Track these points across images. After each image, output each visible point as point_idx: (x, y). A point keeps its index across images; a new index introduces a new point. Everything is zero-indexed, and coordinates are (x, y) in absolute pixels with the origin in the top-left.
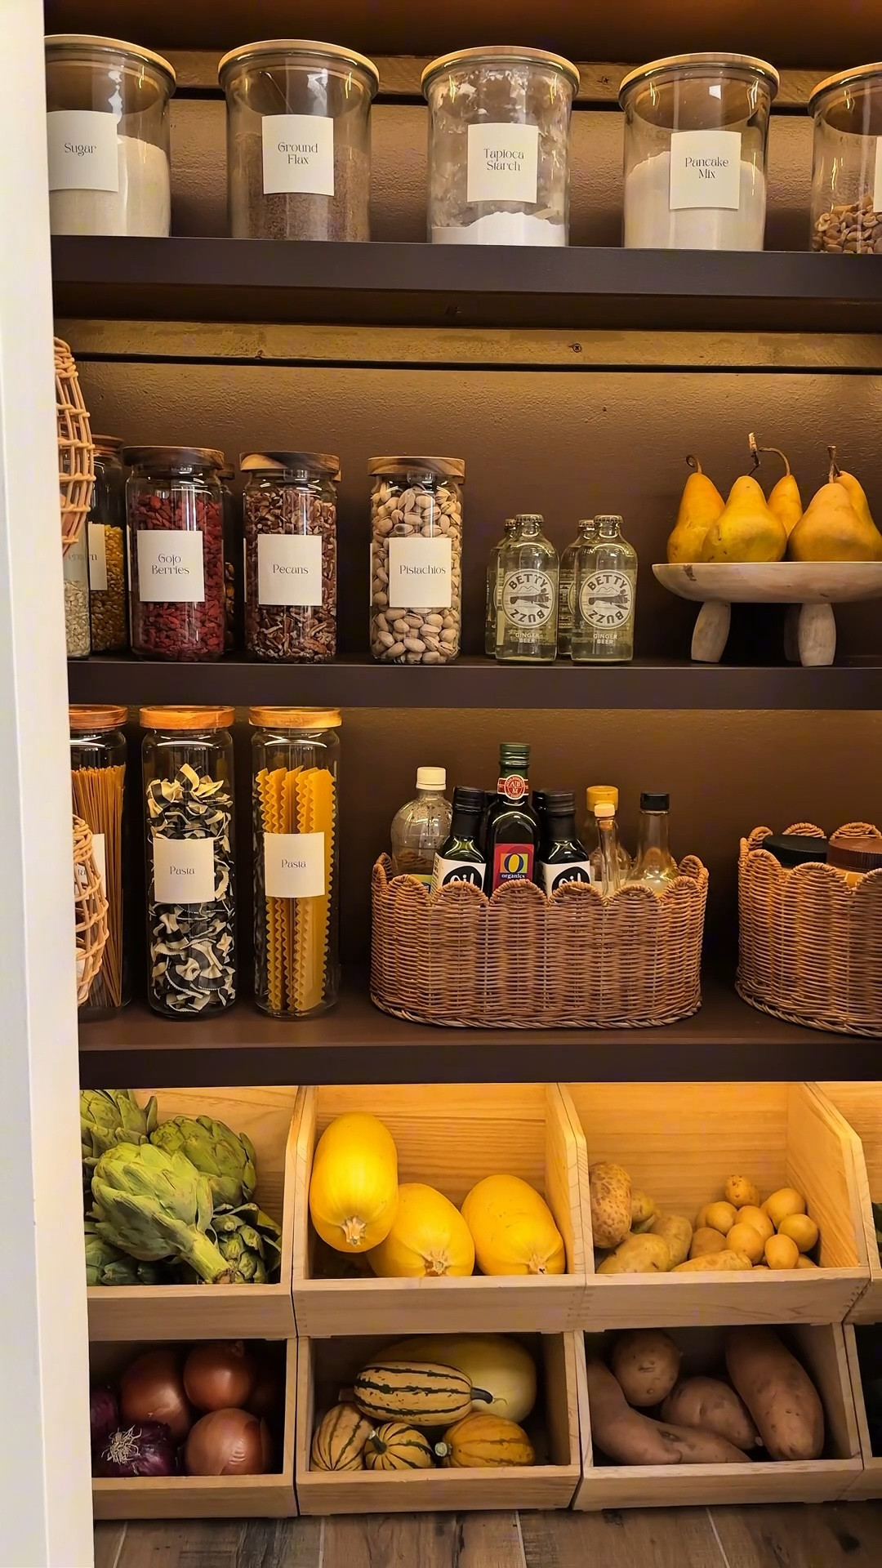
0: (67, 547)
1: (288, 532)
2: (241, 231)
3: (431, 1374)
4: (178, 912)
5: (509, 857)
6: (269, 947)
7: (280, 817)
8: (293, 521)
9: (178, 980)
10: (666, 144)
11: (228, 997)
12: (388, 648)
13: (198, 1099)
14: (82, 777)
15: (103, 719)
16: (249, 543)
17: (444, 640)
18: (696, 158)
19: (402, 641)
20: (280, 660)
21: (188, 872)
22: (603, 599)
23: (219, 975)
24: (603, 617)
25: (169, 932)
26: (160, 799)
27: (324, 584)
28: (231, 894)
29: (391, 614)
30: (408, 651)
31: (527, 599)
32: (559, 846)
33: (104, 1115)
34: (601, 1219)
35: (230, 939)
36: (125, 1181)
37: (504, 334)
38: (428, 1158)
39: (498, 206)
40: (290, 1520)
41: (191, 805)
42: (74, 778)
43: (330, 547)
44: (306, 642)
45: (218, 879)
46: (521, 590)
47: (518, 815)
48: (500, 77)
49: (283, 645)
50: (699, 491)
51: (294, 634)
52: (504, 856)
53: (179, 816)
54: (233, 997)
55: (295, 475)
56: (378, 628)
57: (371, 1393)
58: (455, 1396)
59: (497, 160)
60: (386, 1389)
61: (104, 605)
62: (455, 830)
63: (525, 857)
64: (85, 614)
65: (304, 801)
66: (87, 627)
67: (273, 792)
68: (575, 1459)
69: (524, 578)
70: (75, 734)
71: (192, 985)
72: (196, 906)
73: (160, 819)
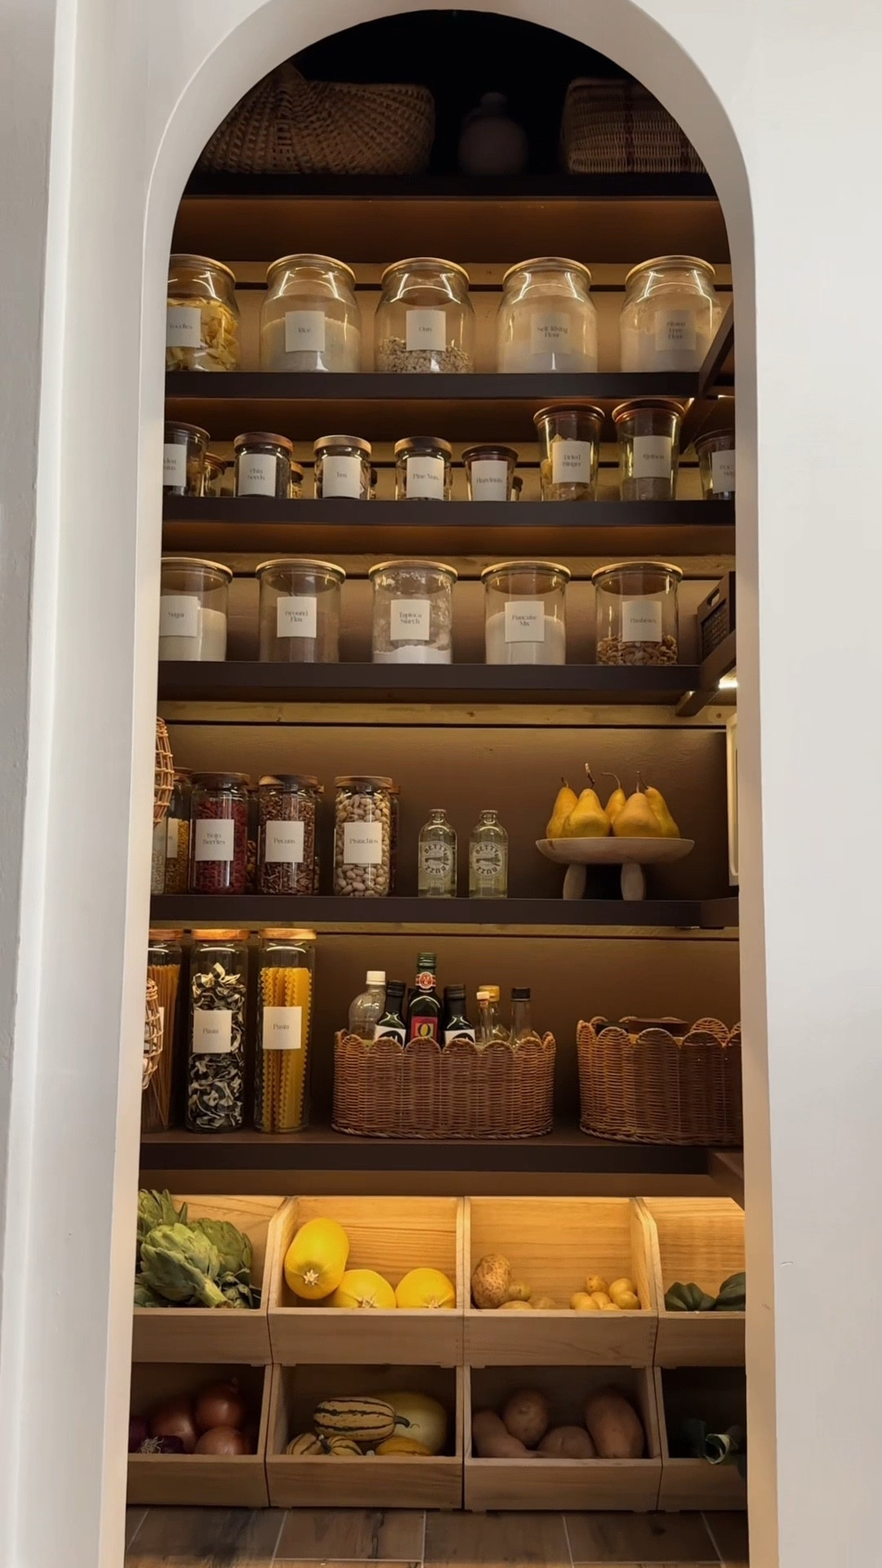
0: (156, 824)
1: (284, 819)
2: (264, 658)
3: (366, 1403)
4: (207, 1059)
5: (421, 1026)
6: (264, 1091)
7: (274, 997)
8: (287, 813)
9: (204, 1106)
10: (503, 609)
11: (237, 1122)
12: (343, 888)
13: (216, 1209)
14: (153, 970)
15: (166, 934)
16: (262, 827)
17: (376, 882)
18: (518, 615)
19: (351, 884)
20: (276, 894)
21: (214, 1032)
22: (484, 860)
23: (231, 1103)
24: (484, 870)
25: (200, 1072)
26: (200, 985)
27: (305, 850)
28: (242, 1050)
29: (345, 867)
30: (355, 890)
31: (435, 859)
32: (455, 1019)
33: (151, 1209)
34: (485, 1287)
35: (239, 1081)
36: (163, 1242)
37: (427, 707)
38: (376, 1258)
39: (407, 642)
40: (264, 1509)
41: (219, 989)
42: (148, 970)
43: (310, 828)
44: (294, 885)
45: (233, 1039)
46: (432, 854)
47: (429, 999)
48: (408, 576)
49: (279, 886)
50: (565, 797)
51: (285, 879)
52: (417, 1025)
53: (211, 996)
54: (240, 1122)
55: (290, 787)
56: (338, 877)
57: (324, 1416)
58: (381, 1417)
59: (406, 618)
60: (334, 1413)
61: (174, 866)
62: (388, 1007)
63: (431, 1026)
64: (162, 869)
65: (290, 986)
66: (163, 877)
67: (270, 980)
68: (459, 1452)
69: (433, 847)
70: (151, 943)
71: (213, 1110)
72: (219, 1055)
73: (200, 996)
